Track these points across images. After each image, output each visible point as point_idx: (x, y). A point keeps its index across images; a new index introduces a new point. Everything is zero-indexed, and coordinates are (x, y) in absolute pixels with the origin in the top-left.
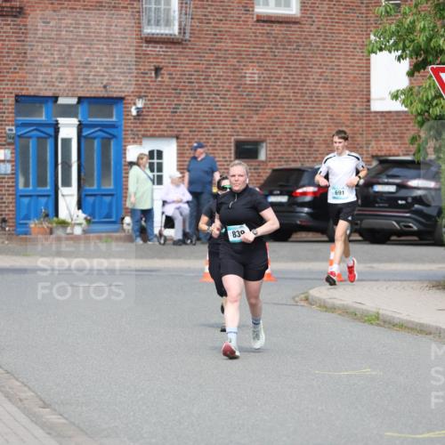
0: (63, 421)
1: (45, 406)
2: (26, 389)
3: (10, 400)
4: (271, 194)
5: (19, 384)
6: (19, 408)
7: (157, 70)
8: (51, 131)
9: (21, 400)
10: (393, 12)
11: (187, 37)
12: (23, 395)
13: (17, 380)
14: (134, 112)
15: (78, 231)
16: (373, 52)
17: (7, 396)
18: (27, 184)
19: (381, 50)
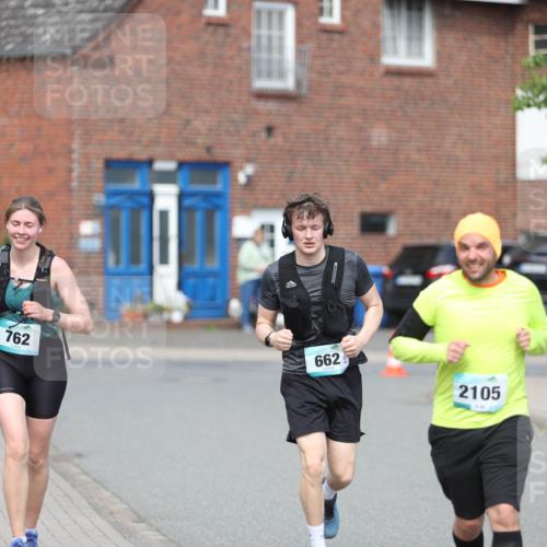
0: (161, 538)
1: (140, 520)
2: (117, 500)
3: (99, 514)
4: (401, 273)
5: (108, 494)
6: (110, 522)
7: (270, 130)
8: (145, 200)
9: (111, 513)
10: (543, 64)
11: (304, 90)
12: (114, 508)
13: (106, 489)
14: (242, 178)
15: (177, 317)
16: (520, 108)
17: (96, 508)
18: (118, 262)
19: (529, 106)
